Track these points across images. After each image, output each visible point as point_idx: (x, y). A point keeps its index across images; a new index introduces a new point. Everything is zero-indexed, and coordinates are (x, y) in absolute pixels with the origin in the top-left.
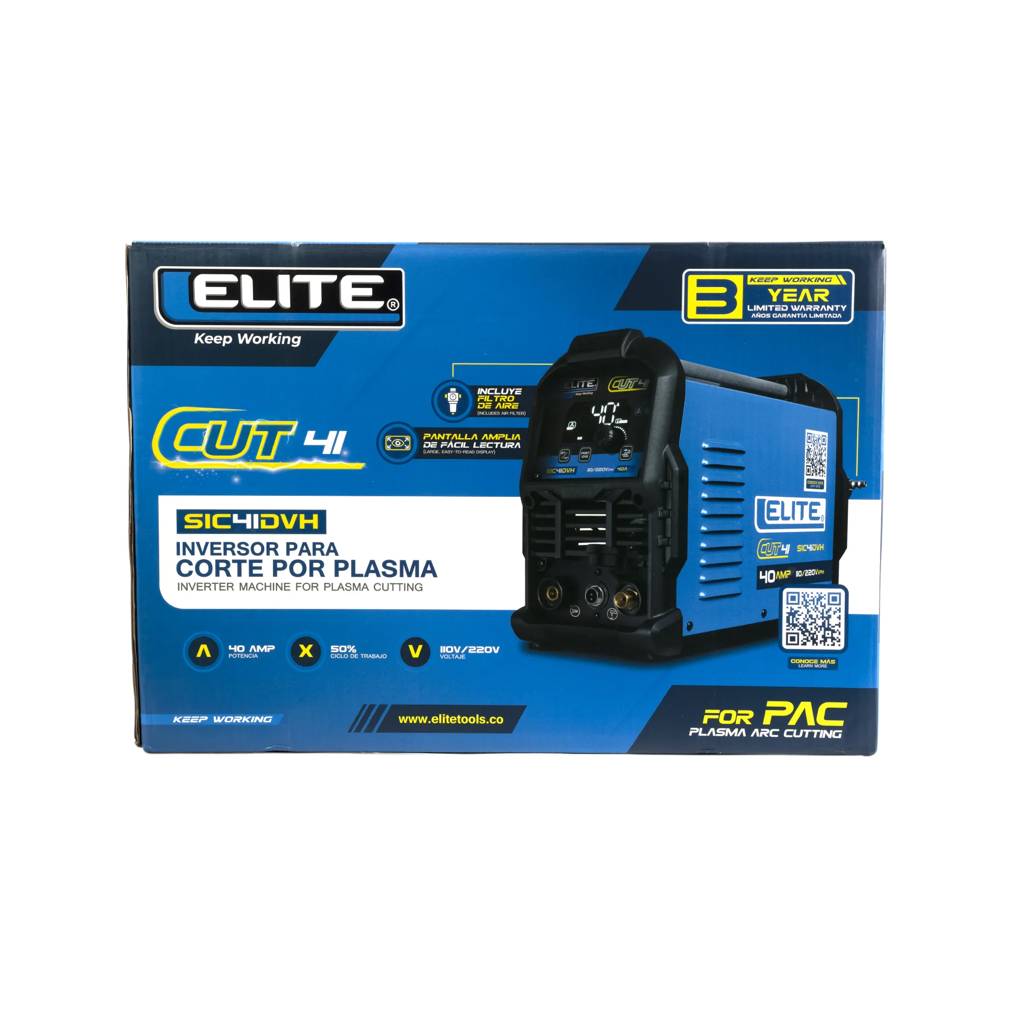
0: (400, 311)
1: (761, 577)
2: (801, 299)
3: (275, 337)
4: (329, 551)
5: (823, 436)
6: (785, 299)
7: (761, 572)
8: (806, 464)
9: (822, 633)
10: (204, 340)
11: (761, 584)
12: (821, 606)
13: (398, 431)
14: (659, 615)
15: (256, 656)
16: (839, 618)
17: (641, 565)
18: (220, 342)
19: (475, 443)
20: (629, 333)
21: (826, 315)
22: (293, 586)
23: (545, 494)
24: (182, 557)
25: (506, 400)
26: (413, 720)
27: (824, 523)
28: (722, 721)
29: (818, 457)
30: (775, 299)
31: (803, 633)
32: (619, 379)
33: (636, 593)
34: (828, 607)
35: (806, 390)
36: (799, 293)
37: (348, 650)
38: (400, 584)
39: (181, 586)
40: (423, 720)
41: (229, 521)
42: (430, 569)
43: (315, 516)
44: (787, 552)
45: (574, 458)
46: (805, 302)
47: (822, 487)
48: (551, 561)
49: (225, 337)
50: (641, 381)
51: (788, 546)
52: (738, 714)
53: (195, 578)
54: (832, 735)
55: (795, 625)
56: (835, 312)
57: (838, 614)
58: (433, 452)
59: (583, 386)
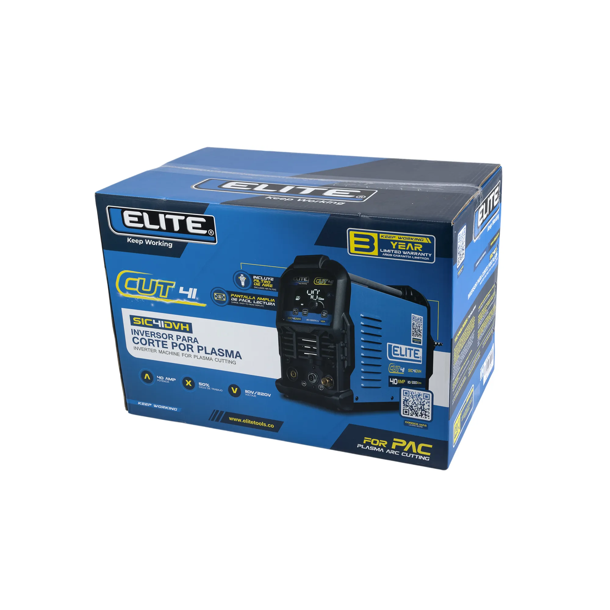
0: (214, 236)
1: (391, 381)
2: (408, 249)
3: (161, 243)
4: (194, 341)
5: (420, 318)
6: (399, 248)
7: (390, 379)
8: (412, 331)
9: (420, 411)
10: (131, 241)
11: (391, 384)
12: (420, 399)
13: (218, 291)
14: (342, 391)
15: (168, 382)
16: (429, 406)
17: (333, 367)
18: (138, 243)
19: (254, 301)
20: (323, 257)
21: (421, 258)
22: (181, 355)
23: (288, 328)
24: (134, 336)
25: (267, 282)
26: (235, 420)
27: (421, 360)
28: (372, 443)
29: (418, 328)
30: (394, 247)
31: (411, 410)
32: (319, 279)
33: (332, 380)
34: (423, 400)
35: (412, 294)
36: (406, 245)
37: (206, 385)
38: (226, 360)
39: (135, 348)
40: (239, 420)
41: (151, 323)
42: (238, 355)
43: (187, 325)
44: (403, 371)
45: (300, 313)
46: (410, 250)
47: (420, 343)
48: (292, 359)
49: (140, 241)
50: (329, 281)
51: (404, 369)
52: (380, 442)
53: (140, 345)
54: (424, 458)
55: (407, 406)
56: (425, 256)
57: (428, 404)
58: (236, 303)
59: (302, 280)
